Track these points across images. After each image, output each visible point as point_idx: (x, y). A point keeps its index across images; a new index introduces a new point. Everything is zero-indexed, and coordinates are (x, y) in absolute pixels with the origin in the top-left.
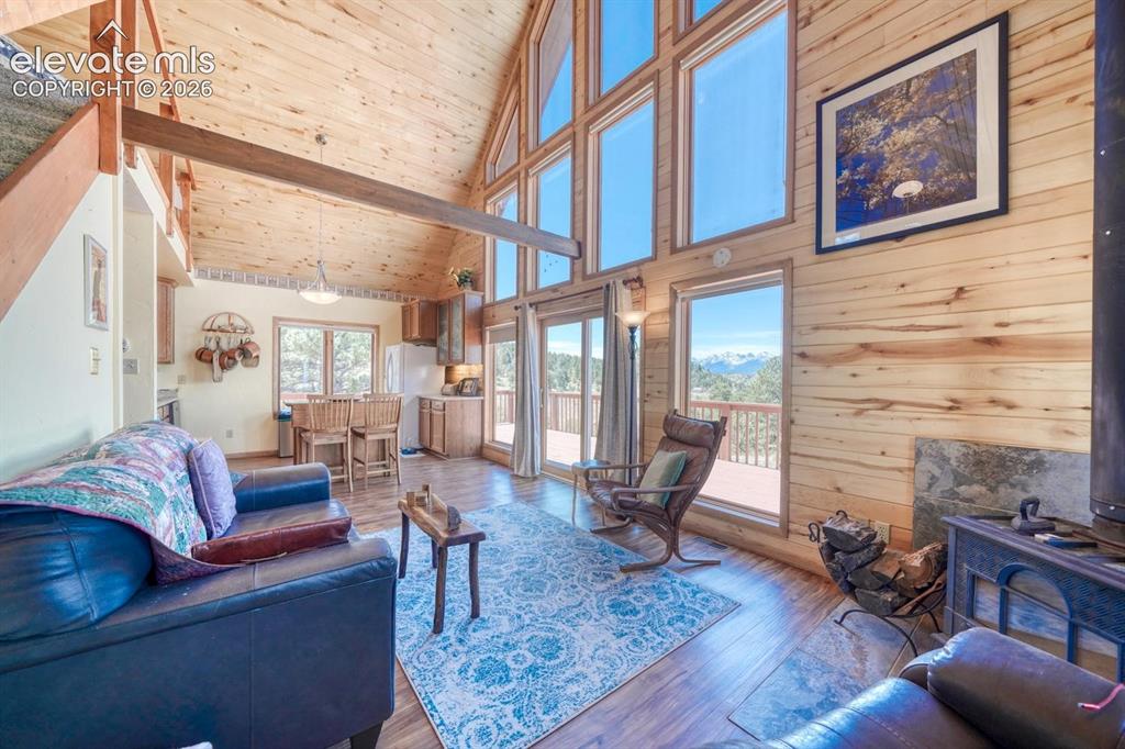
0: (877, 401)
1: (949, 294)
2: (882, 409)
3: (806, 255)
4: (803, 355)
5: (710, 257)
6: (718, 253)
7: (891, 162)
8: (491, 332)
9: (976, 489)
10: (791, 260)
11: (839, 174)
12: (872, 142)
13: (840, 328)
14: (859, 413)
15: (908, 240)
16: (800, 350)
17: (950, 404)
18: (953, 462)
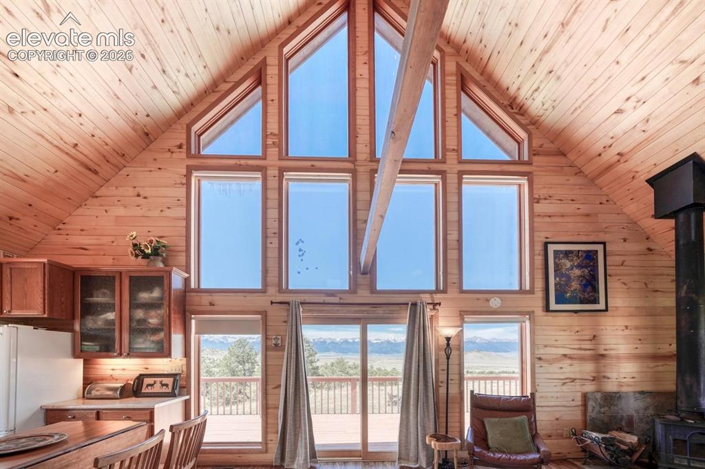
0: (570, 378)
1: (591, 337)
2: (572, 382)
3: (539, 311)
4: (540, 359)
5: (488, 300)
6: (493, 299)
7: (573, 281)
8: (199, 322)
9: (606, 408)
10: (533, 312)
11: (555, 279)
12: (567, 269)
13: (555, 347)
14: (564, 383)
15: (579, 314)
16: (538, 356)
17: (592, 378)
18: (599, 400)
